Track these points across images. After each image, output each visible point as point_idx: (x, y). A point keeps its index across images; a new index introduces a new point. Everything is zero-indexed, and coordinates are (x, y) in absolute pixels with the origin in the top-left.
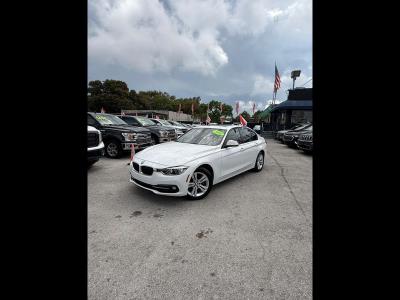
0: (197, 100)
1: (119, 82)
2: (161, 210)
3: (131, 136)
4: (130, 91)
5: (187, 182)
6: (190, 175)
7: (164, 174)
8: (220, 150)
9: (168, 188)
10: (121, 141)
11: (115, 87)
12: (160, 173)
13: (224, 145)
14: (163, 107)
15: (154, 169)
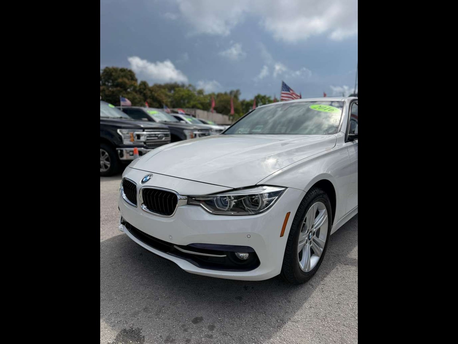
0: (236, 95)
2: (203, 327)
3: (134, 136)
4: (139, 82)
5: (282, 235)
6: (290, 212)
7: (211, 212)
8: (344, 144)
9: (225, 256)
10: (115, 144)
11: (119, 77)
12: (199, 208)
13: (348, 134)
14: (187, 105)
15: (178, 197)
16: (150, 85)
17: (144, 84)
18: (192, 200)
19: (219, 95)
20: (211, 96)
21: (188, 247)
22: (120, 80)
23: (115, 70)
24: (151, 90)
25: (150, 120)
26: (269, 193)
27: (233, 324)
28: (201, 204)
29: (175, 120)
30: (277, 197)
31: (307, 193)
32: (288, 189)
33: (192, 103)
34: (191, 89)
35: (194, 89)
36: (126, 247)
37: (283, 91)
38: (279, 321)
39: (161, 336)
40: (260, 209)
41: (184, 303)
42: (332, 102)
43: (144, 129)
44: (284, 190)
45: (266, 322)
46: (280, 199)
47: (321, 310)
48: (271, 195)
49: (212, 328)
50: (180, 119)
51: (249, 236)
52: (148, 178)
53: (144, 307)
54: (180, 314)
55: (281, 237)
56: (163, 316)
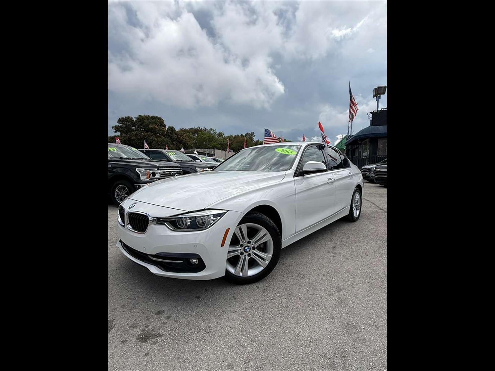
0: (250, 136)
1: (153, 118)
2: (162, 317)
3: (150, 173)
4: (167, 127)
5: (223, 245)
6: (229, 229)
7: (172, 229)
8: (292, 179)
9: (182, 261)
10: (134, 181)
11: (150, 123)
12: (164, 226)
13: (299, 171)
14: (209, 146)
15: (150, 219)
16: (177, 129)
17: (171, 128)
18: (160, 221)
19: (236, 137)
20: (230, 137)
21: (156, 256)
22: (150, 126)
23: (147, 117)
24: (177, 134)
25: (169, 160)
26: (214, 215)
27: (185, 315)
28: (166, 224)
29: (191, 159)
30: (220, 217)
31: (245, 214)
32: (229, 211)
33: (213, 144)
34: (212, 132)
35: (215, 133)
36: (123, 262)
37: (266, 136)
38: (221, 312)
39: (128, 324)
40: (206, 227)
41: (154, 301)
42: (291, 146)
43: (158, 168)
44: (226, 213)
45: (211, 313)
46: (221, 219)
47: (257, 304)
48: (215, 216)
49: (168, 318)
50: (195, 158)
51: (195, 246)
52: (133, 205)
53: (122, 305)
54: (148, 309)
55: (221, 246)
56: (134, 311)
